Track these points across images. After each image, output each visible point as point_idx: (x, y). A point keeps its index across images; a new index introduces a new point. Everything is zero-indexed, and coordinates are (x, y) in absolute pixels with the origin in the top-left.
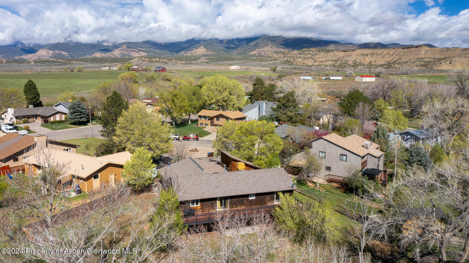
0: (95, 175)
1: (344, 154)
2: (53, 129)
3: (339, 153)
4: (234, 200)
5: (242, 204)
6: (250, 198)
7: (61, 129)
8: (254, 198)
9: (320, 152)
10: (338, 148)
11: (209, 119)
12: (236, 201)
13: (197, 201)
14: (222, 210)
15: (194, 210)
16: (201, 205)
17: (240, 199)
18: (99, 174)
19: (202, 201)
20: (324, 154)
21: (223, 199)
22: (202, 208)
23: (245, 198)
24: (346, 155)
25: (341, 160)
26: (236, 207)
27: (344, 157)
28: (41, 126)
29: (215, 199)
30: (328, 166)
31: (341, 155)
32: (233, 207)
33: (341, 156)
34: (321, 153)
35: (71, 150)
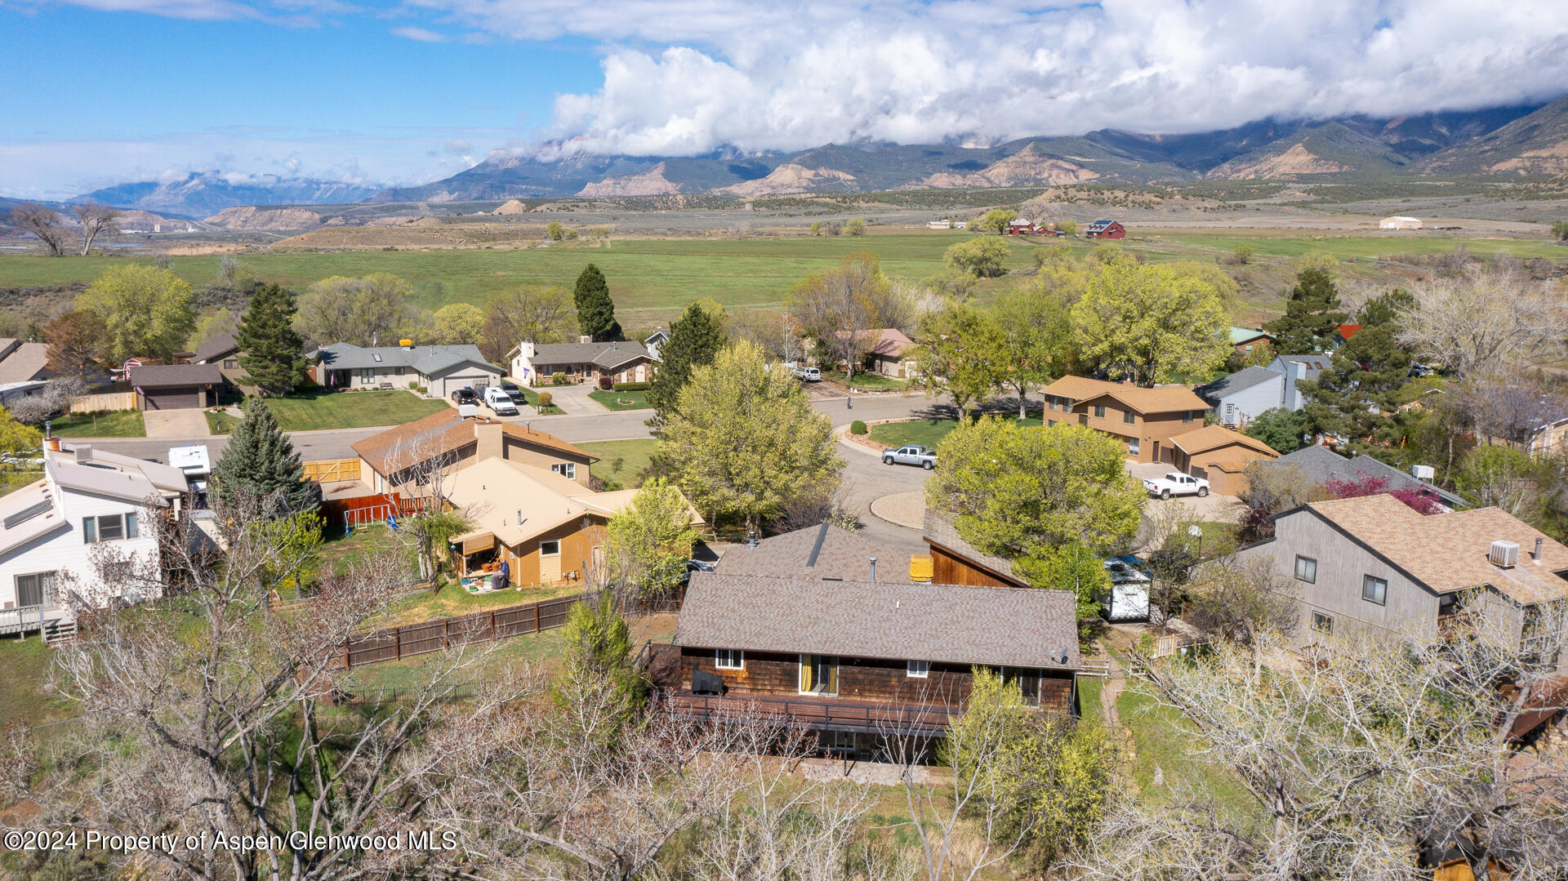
0: (547, 542)
1: (1377, 575)
2: (615, 407)
3: (1360, 572)
4: (856, 669)
5: (883, 688)
6: (910, 674)
7: (634, 407)
8: (925, 675)
9: (1299, 557)
10: (1360, 550)
11: (1075, 410)
12: (860, 677)
13: (737, 656)
14: (815, 694)
15: (732, 678)
16: (748, 668)
17: (877, 670)
18: (559, 542)
19: (751, 655)
20: (1310, 568)
21: (822, 663)
22: (752, 677)
23: (894, 672)
24: (1385, 582)
25: (1367, 596)
26: (861, 694)
27: (1379, 589)
28: (590, 396)
29: (793, 658)
30: (1321, 612)
31: (1368, 577)
32: (850, 693)
33: (1370, 583)
34: (1302, 563)
35: (573, 470)
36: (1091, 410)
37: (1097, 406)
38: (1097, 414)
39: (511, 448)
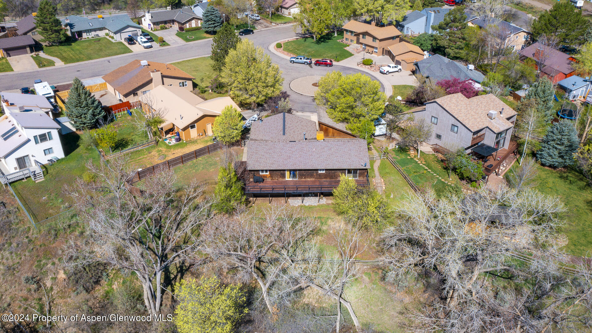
0: (192, 126)
1: (455, 125)
2: (187, 40)
3: (451, 123)
4: (303, 172)
5: (312, 176)
6: (319, 172)
7: (194, 40)
8: (324, 172)
9: (432, 116)
10: (451, 117)
11: (355, 35)
12: (305, 174)
13: (266, 171)
14: (291, 179)
15: (265, 176)
16: (270, 173)
17: (310, 172)
18: (196, 124)
19: (270, 170)
20: (436, 120)
21: (293, 171)
22: (271, 176)
23: (315, 172)
24: (458, 127)
25: (452, 130)
26: (305, 178)
27: (456, 129)
28: (176, 35)
29: (285, 170)
30: (438, 133)
32: (302, 178)
33: (453, 126)
34: (433, 118)
35: (187, 83)
36: (361, 36)
37: (363, 35)
38: (363, 38)
39: (164, 79)
